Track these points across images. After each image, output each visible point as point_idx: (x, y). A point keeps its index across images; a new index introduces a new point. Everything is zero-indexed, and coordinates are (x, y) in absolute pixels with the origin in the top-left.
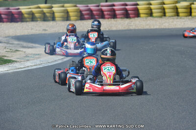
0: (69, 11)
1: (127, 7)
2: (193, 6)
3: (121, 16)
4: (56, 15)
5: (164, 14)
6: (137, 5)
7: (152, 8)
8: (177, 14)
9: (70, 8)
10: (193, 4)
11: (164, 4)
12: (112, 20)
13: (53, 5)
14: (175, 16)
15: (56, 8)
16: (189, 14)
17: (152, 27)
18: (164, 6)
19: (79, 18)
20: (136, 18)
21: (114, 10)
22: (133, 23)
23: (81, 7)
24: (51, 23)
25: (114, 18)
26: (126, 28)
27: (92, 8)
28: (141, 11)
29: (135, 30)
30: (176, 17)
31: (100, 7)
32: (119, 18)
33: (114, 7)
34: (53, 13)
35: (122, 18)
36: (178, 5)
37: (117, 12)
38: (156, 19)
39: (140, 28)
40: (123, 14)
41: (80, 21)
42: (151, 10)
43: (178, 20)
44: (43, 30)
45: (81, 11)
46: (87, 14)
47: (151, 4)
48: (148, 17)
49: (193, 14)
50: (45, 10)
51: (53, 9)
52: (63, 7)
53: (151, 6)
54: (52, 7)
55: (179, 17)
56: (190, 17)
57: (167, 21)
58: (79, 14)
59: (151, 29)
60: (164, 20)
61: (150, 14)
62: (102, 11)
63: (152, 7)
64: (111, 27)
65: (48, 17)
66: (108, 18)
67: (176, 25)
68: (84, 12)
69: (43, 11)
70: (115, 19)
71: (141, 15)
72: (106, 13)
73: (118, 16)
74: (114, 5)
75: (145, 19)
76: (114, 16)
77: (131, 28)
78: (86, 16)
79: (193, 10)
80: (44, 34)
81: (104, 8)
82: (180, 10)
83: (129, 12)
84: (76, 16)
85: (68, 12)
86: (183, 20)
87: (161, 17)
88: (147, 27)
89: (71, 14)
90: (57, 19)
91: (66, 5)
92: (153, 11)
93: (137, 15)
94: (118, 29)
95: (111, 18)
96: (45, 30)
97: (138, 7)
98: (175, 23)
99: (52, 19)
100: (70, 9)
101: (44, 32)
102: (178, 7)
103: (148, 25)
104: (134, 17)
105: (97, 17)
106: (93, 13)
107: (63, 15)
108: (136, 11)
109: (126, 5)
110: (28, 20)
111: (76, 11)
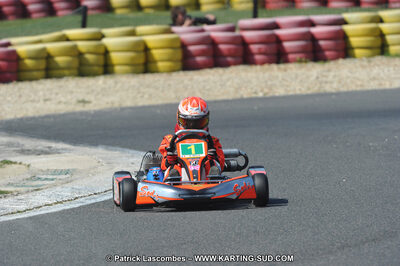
0: (150, 45)
1: (314, 30)
3: (298, 56)
4: (115, 57)
6: (344, 22)
7: (385, 31)
9: (152, 35)
12: (274, 67)
13: (105, 31)
15: (114, 39)
17: (387, 86)
19: (179, 65)
20: (341, 61)
21: (278, 40)
22: (332, 74)
23: (185, 32)
24: (101, 82)
25: (278, 62)
26: (315, 89)
27: (215, 35)
28: (354, 41)
29: (338, 94)
31: (237, 33)
32: (295, 61)
33: (278, 32)
34: (106, 53)
35: (300, 61)
37: (287, 45)
39: (353, 88)
40: (302, 50)
41: (182, 73)
42: (382, 35)
44: (79, 102)
45: (184, 46)
46: (202, 53)
47: (381, 21)
48: (373, 55)
50: (83, 46)
51: (105, 41)
52: (133, 33)
53: (382, 26)
54: (103, 36)
58: (179, 54)
59: (384, 91)
62: (243, 43)
63: (384, 27)
64: (270, 89)
65: (91, 65)
68: (192, 48)
69: (75, 47)
70: (282, 66)
71: (357, 52)
72: (254, 48)
73: (291, 56)
74: (276, 26)
75: (365, 63)
76: (278, 56)
77: (328, 88)
78: (199, 59)
80: (82, 113)
81: (248, 35)
83: (322, 43)
84: (169, 60)
85: (146, 50)
88: (373, 86)
89: (156, 54)
90: (117, 68)
91: (140, 29)
92: (389, 39)
93: (344, 50)
94: (291, 93)
95: (270, 62)
96: (84, 102)
97: (346, 28)
99: (101, 70)
100: (152, 40)
101: (79, 108)
103: (374, 79)
104: (335, 58)
105: (229, 59)
106: (219, 50)
107: (133, 59)
108: (340, 42)
109: (312, 24)
110: (35, 74)
111: (170, 45)
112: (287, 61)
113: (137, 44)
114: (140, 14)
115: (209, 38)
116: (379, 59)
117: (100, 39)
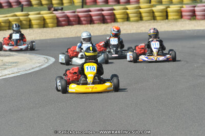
0: (45, 18)
1: (103, 12)
2: (169, 9)
3: (97, 22)
4: (34, 22)
5: (141, 18)
6: (114, 10)
8: (154, 18)
9: (46, 14)
10: (169, 7)
11: (140, 8)
12: (89, 25)
13: (29, 13)
14: (151, 20)
15: (33, 16)
16: (165, 17)
17: (129, 32)
18: (140, 10)
19: (56, 25)
20: (113, 23)
21: (91, 16)
22: (109, 28)
23: (58, 14)
25: (90, 24)
26: (103, 33)
27: (68, 14)
28: (118, 16)
30: (153, 21)
31: (76, 14)
32: (96, 23)
33: (90, 13)
34: (30, 21)
35: (98, 23)
36: (154, 9)
37: (94, 18)
38: (133, 23)
40: (99, 20)
41: (57, 28)
42: (127, 14)
45: (57, 18)
46: (64, 21)
47: (127, 9)
48: (124, 21)
49: (169, 17)
50: (22, 18)
51: (29, 16)
52: (39, 14)
53: (127, 11)
54: (29, 15)
55: (156, 21)
56: (167, 20)
57: (144, 25)
58: (56, 21)
59: (128, 34)
60: (141, 24)
61: (127, 18)
62: (79, 17)
65: (24, 25)
66: (85, 24)
68: (60, 19)
69: (19, 18)
70: (92, 25)
71: (119, 20)
72: (82, 19)
73: (95, 22)
74: (90, 11)
75: (121, 24)
76: (91, 21)
77: (108, 33)
78: (63, 23)
79: (169, 14)
81: (80, 14)
82: (156, 14)
83: (106, 17)
84: (52, 23)
85: (44, 19)
86: (160, 24)
87: (137, 21)
89: (48, 21)
90: (34, 26)
91: (42, 12)
92: (130, 15)
93: (114, 19)
95: (88, 24)
97: (114, 12)
99: (28, 27)
100: (46, 16)
102: (154, 11)
103: (124, 30)
104: (111, 22)
105: (74, 23)
106: (70, 20)
107: (39, 23)
108: (113, 16)
109: (103, 10)
110: (5, 28)
111: (52, 18)
112: (94, 23)
113: (41, 17)
114: (42, 7)
115: (66, 15)
116: (126, 23)
117: (28, 16)
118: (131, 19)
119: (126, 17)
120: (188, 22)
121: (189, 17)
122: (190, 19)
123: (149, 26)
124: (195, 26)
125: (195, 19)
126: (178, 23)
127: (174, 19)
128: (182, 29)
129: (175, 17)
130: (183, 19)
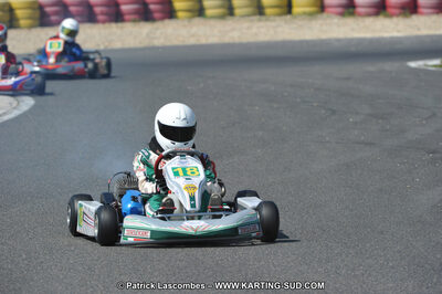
5: (230, 11)
8: (260, 10)
14: (254, 14)
16: (286, 9)
30: (258, 17)
38: (212, 22)
43: (262, 24)
49: (295, 10)
55: (263, 18)
56: (289, 17)
57: (237, 25)
60: (230, 23)
61: (200, 12)
66: (104, 22)
67: (256, 34)
79: (294, 2)
82: (266, 1)
86: (273, 24)
87: (222, 17)
98: (254, 30)
118: (209, 12)
119: (197, 7)
120: (336, 20)
121: (339, 10)
122: (342, 14)
123: (248, 28)
124: (353, 30)
125: (352, 14)
126: (314, 23)
127: (305, 13)
128: (324, 36)
129: (308, 9)
130: (325, 15)
